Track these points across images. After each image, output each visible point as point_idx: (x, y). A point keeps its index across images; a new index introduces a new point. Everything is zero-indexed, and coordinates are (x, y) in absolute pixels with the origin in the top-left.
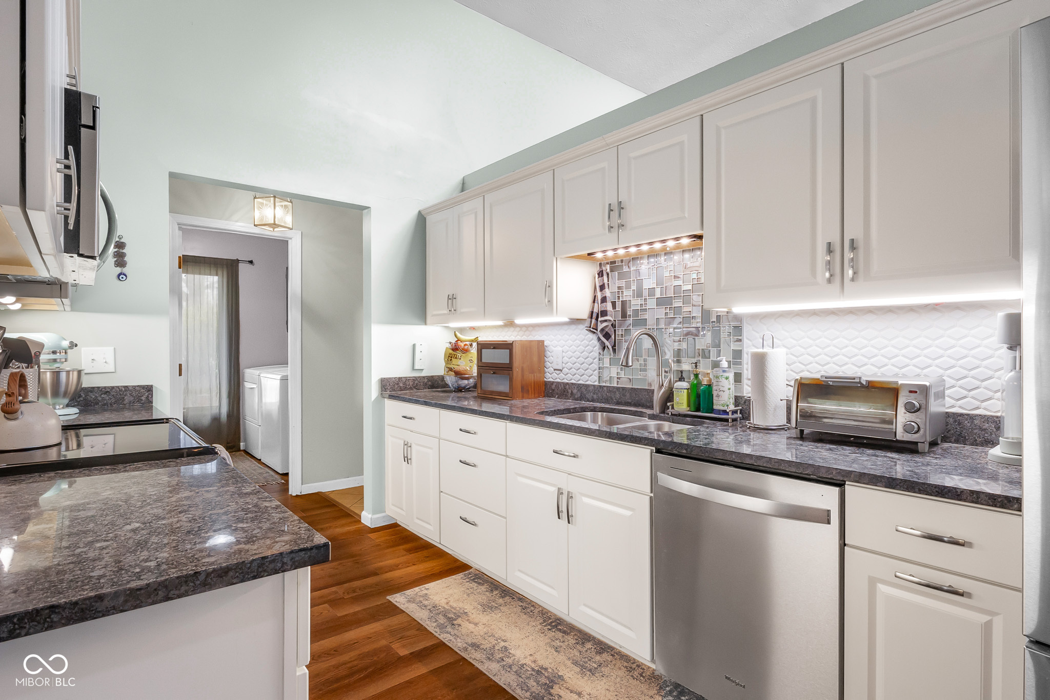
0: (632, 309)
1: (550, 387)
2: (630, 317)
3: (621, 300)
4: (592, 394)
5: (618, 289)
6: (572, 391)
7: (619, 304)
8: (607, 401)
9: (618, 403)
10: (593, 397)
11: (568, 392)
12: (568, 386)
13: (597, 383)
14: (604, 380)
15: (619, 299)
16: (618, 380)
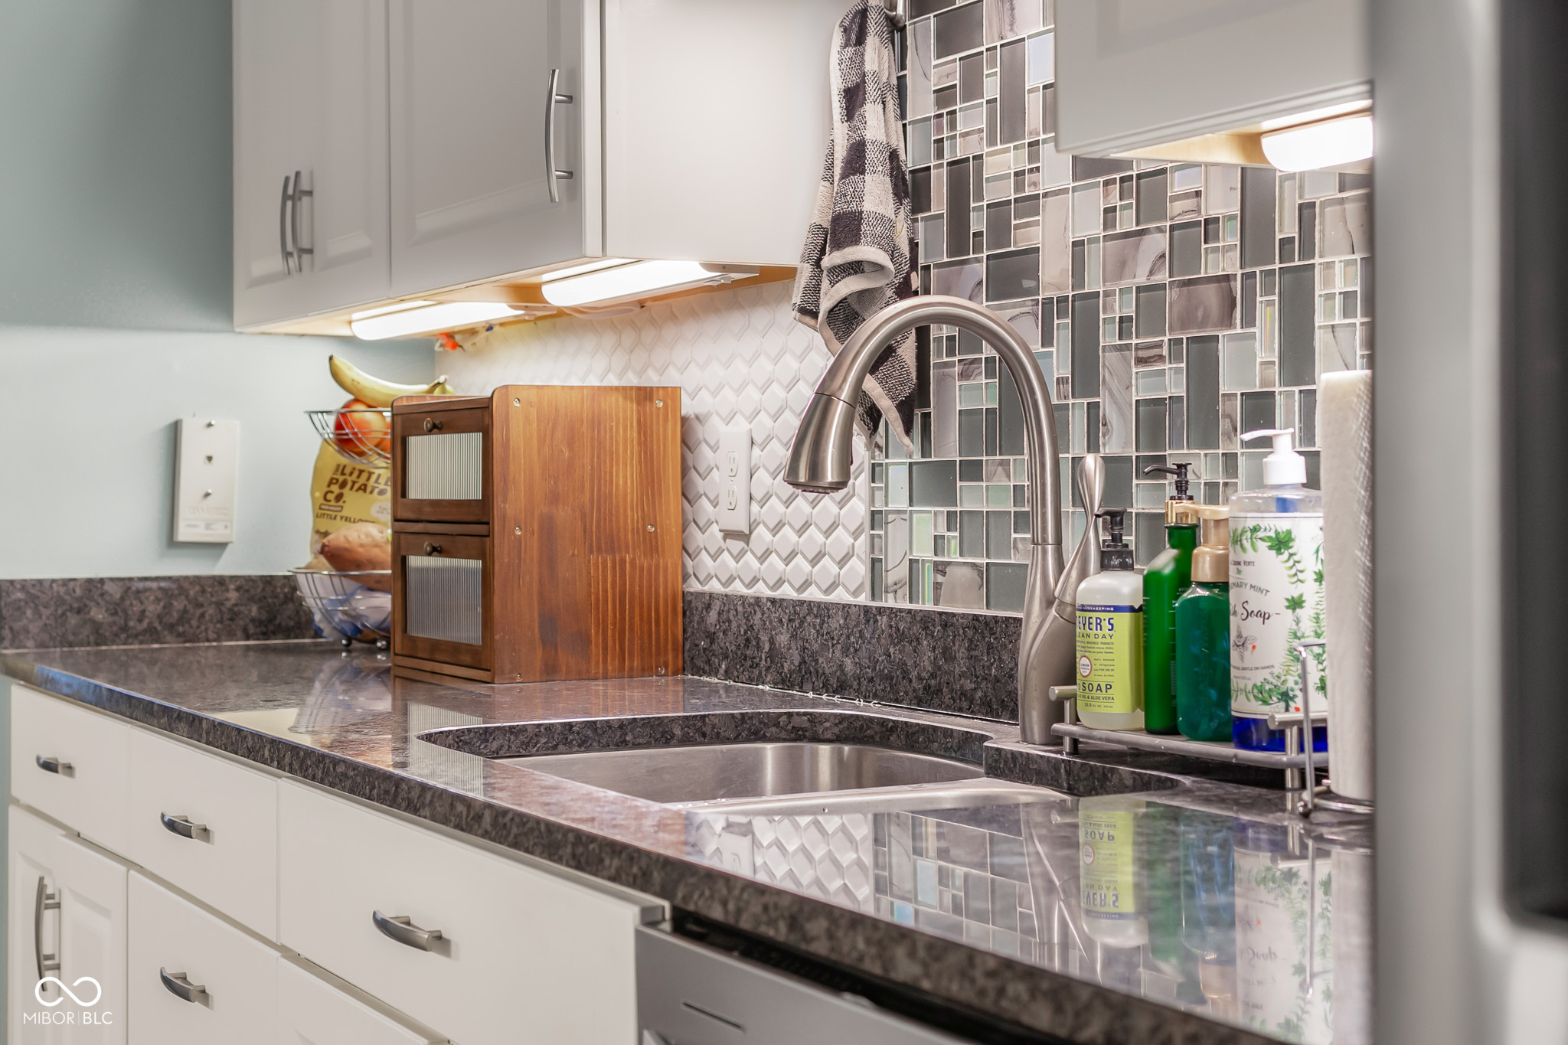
0: (985, 203)
1: (702, 620)
2: (978, 249)
3: (948, 157)
4: (838, 654)
5: (939, 104)
6: (772, 641)
7: (940, 177)
8: (889, 689)
9: (927, 698)
10: (841, 666)
11: (758, 647)
12: (759, 615)
13: (864, 599)
14: (890, 581)
15: (940, 154)
16: (940, 578)
